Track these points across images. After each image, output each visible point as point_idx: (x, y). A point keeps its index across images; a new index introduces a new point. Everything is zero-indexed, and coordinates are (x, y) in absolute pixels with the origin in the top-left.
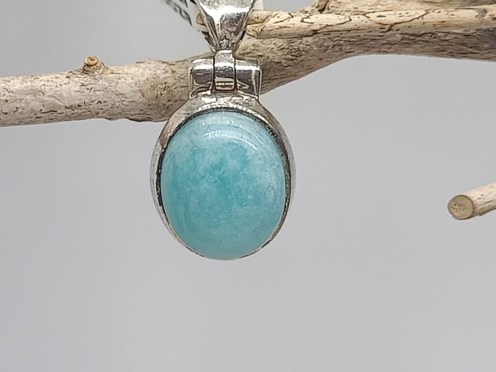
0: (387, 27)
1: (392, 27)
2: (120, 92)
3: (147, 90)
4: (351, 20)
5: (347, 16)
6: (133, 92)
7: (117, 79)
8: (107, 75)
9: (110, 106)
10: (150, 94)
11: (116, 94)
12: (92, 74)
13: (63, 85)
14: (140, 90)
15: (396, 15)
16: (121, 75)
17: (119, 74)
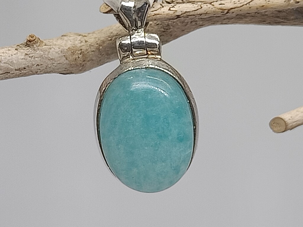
0: (226, 11)
1: (229, 11)
2: (51, 58)
3: (69, 55)
4: (202, 7)
5: (199, 4)
6: (60, 57)
7: (49, 49)
8: (42, 47)
9: (45, 67)
10: (71, 58)
11: (48, 59)
12: (32, 47)
13: (13, 55)
14: (64, 56)
15: (231, 3)
16: (52, 46)
17: (50, 45)
